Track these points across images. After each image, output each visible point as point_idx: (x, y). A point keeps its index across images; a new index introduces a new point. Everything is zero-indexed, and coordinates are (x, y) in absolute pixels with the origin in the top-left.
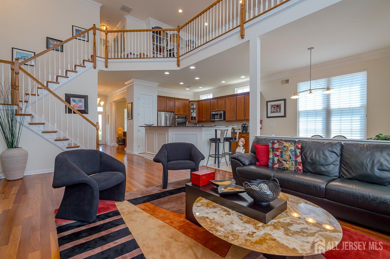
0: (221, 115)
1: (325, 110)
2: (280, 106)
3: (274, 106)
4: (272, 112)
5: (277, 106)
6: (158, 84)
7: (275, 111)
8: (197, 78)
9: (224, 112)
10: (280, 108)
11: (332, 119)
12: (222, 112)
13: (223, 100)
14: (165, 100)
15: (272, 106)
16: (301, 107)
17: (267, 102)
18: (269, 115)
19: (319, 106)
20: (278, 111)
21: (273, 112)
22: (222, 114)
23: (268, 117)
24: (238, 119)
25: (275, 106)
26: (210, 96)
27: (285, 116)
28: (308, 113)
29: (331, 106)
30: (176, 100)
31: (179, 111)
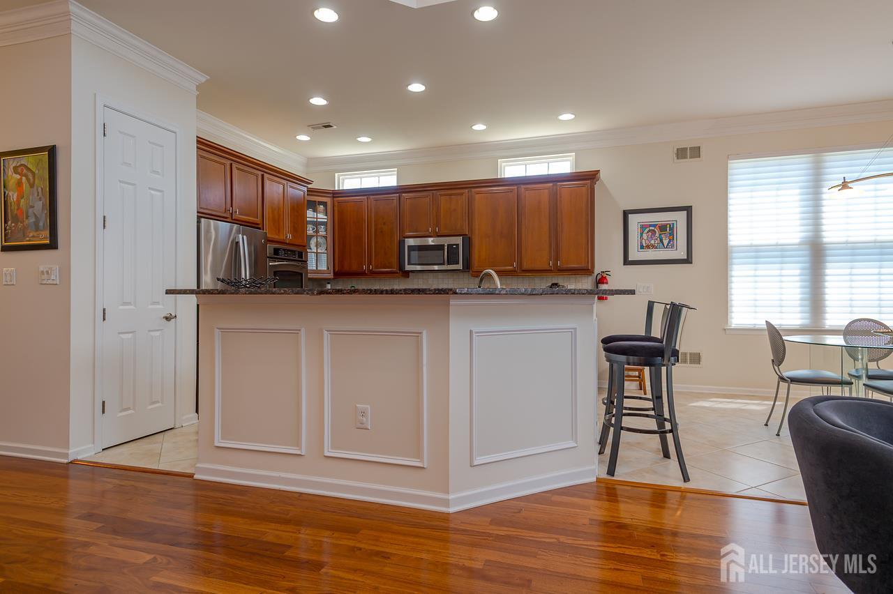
0: (452, 249)
1: (807, 246)
2: (672, 229)
3: (650, 226)
4: (642, 247)
5: (663, 228)
6: (203, 78)
7: (653, 242)
8: (416, 88)
9: (468, 242)
10: (672, 234)
11: (828, 271)
12: (459, 240)
13: (462, 194)
14: (224, 164)
15: (643, 227)
16: (738, 234)
17: (626, 214)
18: (634, 254)
19: (793, 232)
20: (666, 242)
21: (648, 247)
22: (457, 245)
23: (627, 262)
24: (525, 266)
25: (655, 226)
26: (388, 180)
27: (688, 261)
28: (757, 253)
29: (824, 234)
30: (266, 175)
31: (277, 223)
